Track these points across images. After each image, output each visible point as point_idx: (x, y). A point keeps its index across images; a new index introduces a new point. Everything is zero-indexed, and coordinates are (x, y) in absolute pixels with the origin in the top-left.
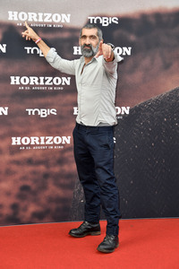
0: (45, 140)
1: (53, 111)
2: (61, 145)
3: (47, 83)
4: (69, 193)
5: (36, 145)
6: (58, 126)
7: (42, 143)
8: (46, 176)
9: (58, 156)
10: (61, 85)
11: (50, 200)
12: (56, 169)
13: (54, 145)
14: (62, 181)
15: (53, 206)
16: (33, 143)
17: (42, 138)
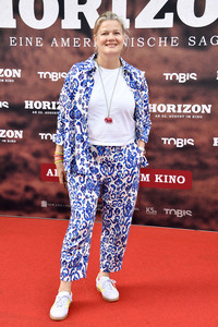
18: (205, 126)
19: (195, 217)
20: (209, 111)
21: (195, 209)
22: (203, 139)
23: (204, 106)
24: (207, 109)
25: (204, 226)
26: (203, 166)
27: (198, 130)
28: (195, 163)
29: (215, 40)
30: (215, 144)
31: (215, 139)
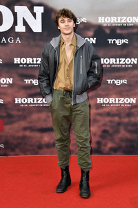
18: (9, 91)
19: (6, 148)
20: (11, 82)
21: (6, 143)
22: (9, 99)
23: (8, 79)
24: (10, 81)
25: (12, 153)
26: (10, 116)
27: (5, 94)
28: (4, 114)
29: (11, 40)
30: (16, 102)
31: (16, 99)
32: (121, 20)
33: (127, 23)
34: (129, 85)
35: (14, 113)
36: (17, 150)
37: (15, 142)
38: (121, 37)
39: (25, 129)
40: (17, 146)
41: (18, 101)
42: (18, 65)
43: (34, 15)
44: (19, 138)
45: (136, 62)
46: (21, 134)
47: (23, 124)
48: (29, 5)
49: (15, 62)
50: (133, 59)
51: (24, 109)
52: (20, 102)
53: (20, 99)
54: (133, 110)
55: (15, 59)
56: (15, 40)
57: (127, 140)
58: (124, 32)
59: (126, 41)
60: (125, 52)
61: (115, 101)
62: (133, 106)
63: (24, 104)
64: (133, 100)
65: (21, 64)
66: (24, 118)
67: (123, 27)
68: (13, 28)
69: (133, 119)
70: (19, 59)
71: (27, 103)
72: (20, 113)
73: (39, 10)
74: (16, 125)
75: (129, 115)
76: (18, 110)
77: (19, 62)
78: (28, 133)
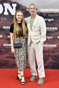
0: (49, 46)
1: (51, 37)
2: (53, 47)
3: (50, 29)
4: (55, 61)
5: (46, 47)
6: (53, 42)
7: (48, 46)
8: (49, 56)
9: (52, 50)
10: (54, 30)
11: (50, 63)
12: (52, 54)
13: (51, 47)
14: (53, 58)
15: (51, 65)
16: (45, 46)
17: (48, 45)
18: (1, 41)
22: (1, 44)
24: (1, 36)
29: (2, 18)
30: (4, 46)
31: (4, 44)
32: (51, 10)
33: (53, 12)
34: (53, 39)
35: (3, 50)
36: (4, 67)
37: (3, 63)
38: (50, 18)
39: (8, 57)
40: (4, 64)
41: (5, 45)
42: (5, 29)
43: (12, 7)
44: (5, 61)
45: (57, 29)
46: (6, 59)
47: (7, 55)
48: (10, 3)
49: (4, 28)
50: (55, 28)
51: (7, 49)
52: (5, 46)
53: (5, 44)
54: (55, 50)
55: (4, 27)
56: (4, 18)
57: (52, 63)
58: (52, 16)
59: (52, 20)
60: (52, 24)
61: (47, 46)
62: (55, 48)
63: (7, 46)
64: (55, 46)
65: (6, 29)
66: (7, 52)
67: (52, 14)
68: (3, 13)
69: (55, 54)
70: (5, 27)
71: (8, 46)
72: (6, 50)
73: (14, 5)
74: (4, 56)
75: (53, 52)
76: (5, 49)
77: (5, 28)
78: (9, 59)
